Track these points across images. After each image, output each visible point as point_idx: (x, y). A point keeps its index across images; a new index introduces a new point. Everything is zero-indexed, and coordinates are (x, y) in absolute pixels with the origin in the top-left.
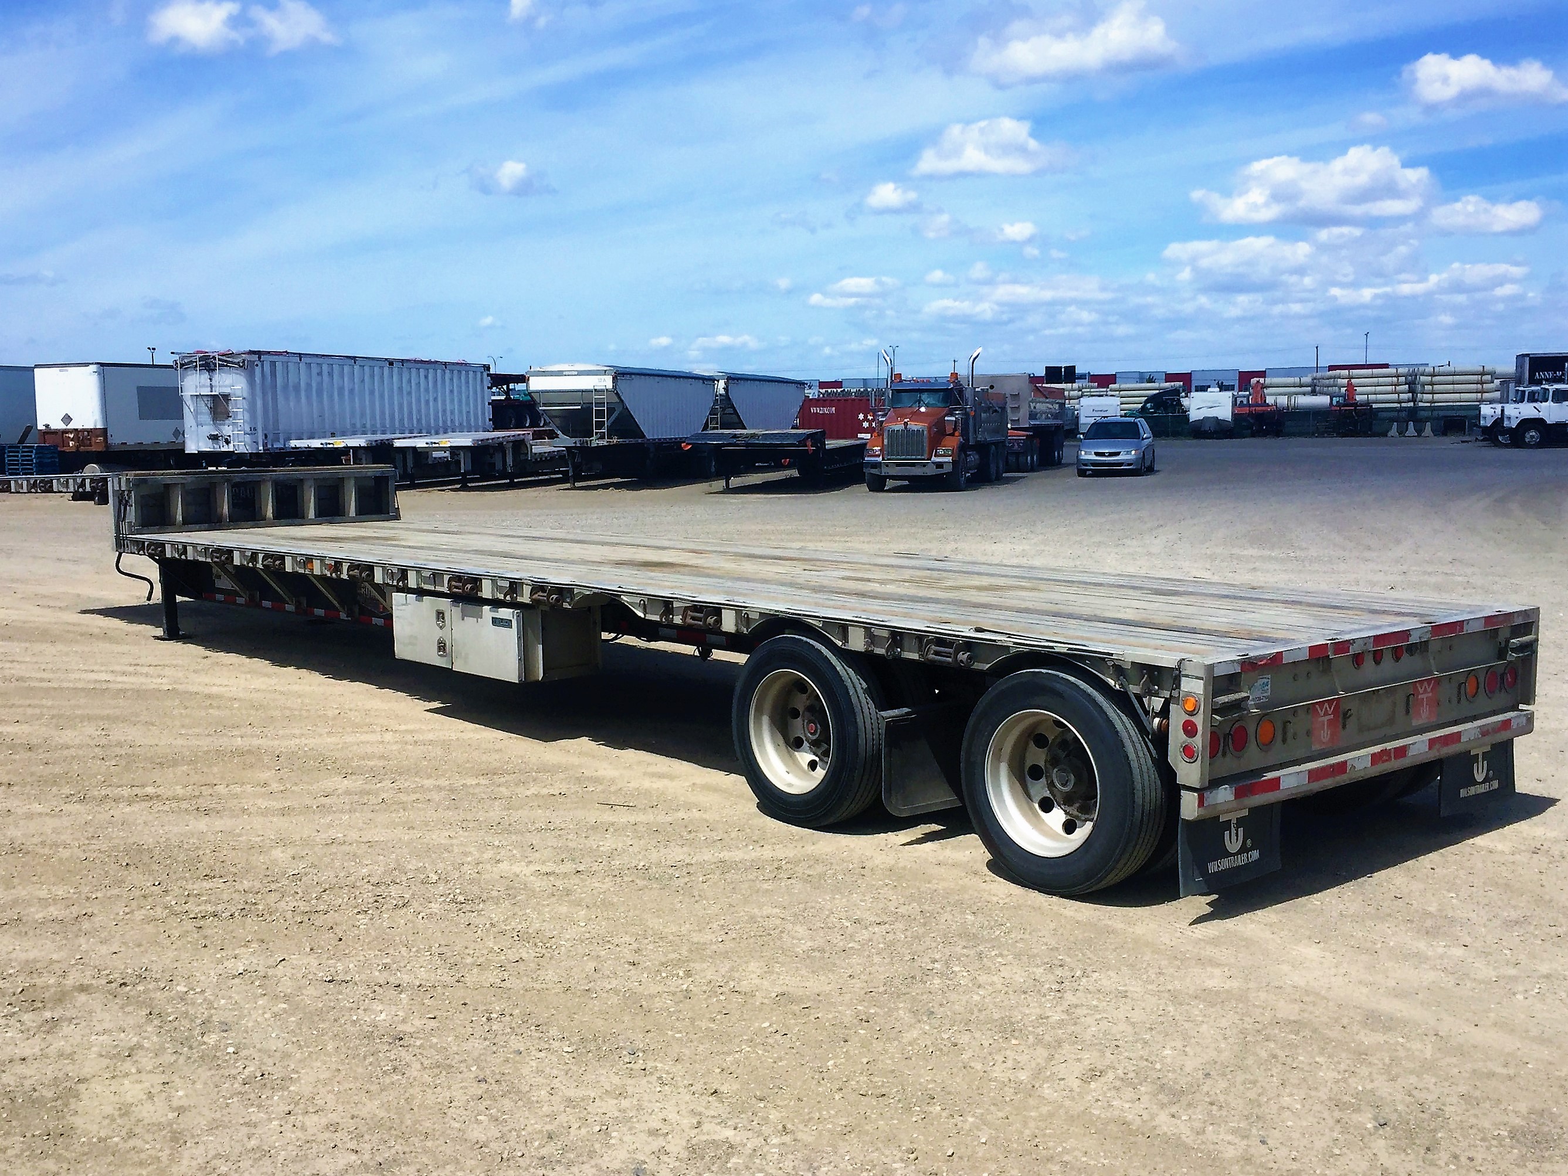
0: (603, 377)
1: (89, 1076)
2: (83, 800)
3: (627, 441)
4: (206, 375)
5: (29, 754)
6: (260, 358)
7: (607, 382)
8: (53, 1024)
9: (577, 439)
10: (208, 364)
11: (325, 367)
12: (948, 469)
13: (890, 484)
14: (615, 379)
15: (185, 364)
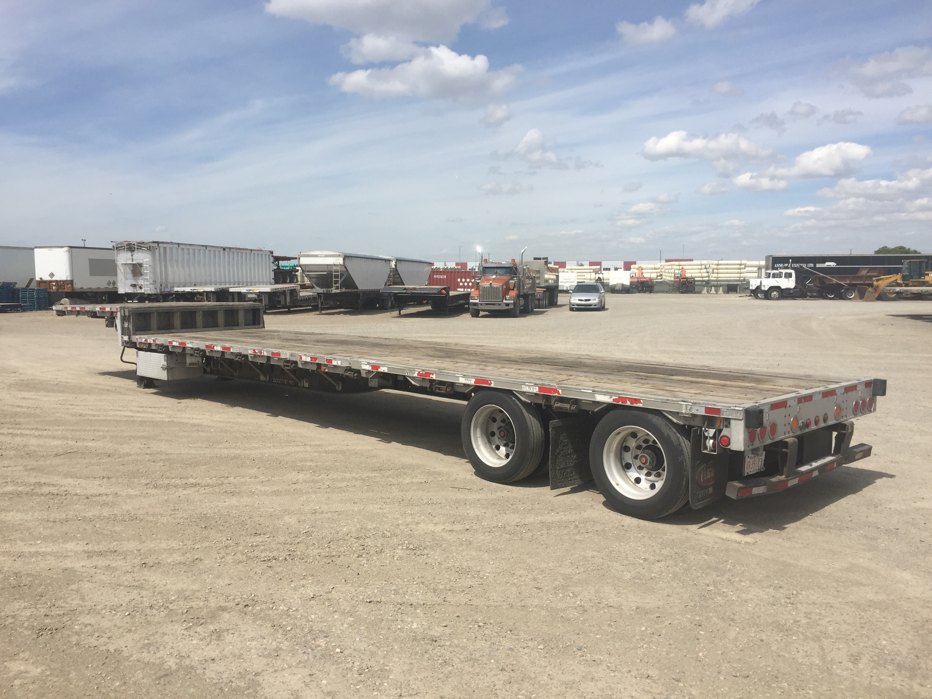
0: (338, 258)
1: (260, 670)
2: (156, 487)
3: (350, 290)
4: (129, 254)
5: (110, 459)
6: (158, 245)
7: (340, 261)
8: (218, 635)
9: (325, 289)
10: (131, 248)
11: (191, 251)
12: (511, 307)
13: (482, 313)
14: (344, 259)
15: (118, 248)
